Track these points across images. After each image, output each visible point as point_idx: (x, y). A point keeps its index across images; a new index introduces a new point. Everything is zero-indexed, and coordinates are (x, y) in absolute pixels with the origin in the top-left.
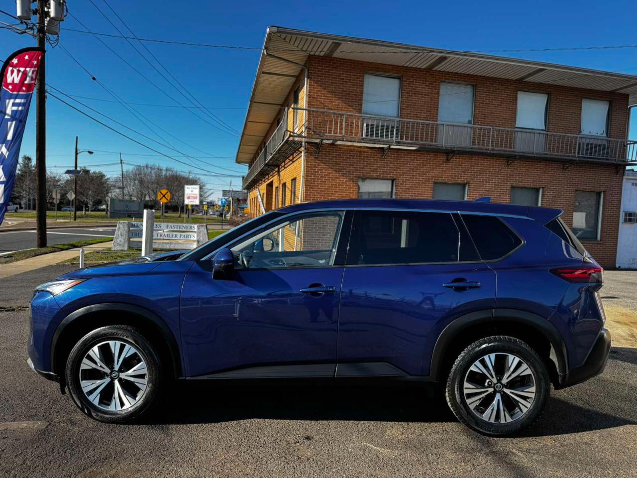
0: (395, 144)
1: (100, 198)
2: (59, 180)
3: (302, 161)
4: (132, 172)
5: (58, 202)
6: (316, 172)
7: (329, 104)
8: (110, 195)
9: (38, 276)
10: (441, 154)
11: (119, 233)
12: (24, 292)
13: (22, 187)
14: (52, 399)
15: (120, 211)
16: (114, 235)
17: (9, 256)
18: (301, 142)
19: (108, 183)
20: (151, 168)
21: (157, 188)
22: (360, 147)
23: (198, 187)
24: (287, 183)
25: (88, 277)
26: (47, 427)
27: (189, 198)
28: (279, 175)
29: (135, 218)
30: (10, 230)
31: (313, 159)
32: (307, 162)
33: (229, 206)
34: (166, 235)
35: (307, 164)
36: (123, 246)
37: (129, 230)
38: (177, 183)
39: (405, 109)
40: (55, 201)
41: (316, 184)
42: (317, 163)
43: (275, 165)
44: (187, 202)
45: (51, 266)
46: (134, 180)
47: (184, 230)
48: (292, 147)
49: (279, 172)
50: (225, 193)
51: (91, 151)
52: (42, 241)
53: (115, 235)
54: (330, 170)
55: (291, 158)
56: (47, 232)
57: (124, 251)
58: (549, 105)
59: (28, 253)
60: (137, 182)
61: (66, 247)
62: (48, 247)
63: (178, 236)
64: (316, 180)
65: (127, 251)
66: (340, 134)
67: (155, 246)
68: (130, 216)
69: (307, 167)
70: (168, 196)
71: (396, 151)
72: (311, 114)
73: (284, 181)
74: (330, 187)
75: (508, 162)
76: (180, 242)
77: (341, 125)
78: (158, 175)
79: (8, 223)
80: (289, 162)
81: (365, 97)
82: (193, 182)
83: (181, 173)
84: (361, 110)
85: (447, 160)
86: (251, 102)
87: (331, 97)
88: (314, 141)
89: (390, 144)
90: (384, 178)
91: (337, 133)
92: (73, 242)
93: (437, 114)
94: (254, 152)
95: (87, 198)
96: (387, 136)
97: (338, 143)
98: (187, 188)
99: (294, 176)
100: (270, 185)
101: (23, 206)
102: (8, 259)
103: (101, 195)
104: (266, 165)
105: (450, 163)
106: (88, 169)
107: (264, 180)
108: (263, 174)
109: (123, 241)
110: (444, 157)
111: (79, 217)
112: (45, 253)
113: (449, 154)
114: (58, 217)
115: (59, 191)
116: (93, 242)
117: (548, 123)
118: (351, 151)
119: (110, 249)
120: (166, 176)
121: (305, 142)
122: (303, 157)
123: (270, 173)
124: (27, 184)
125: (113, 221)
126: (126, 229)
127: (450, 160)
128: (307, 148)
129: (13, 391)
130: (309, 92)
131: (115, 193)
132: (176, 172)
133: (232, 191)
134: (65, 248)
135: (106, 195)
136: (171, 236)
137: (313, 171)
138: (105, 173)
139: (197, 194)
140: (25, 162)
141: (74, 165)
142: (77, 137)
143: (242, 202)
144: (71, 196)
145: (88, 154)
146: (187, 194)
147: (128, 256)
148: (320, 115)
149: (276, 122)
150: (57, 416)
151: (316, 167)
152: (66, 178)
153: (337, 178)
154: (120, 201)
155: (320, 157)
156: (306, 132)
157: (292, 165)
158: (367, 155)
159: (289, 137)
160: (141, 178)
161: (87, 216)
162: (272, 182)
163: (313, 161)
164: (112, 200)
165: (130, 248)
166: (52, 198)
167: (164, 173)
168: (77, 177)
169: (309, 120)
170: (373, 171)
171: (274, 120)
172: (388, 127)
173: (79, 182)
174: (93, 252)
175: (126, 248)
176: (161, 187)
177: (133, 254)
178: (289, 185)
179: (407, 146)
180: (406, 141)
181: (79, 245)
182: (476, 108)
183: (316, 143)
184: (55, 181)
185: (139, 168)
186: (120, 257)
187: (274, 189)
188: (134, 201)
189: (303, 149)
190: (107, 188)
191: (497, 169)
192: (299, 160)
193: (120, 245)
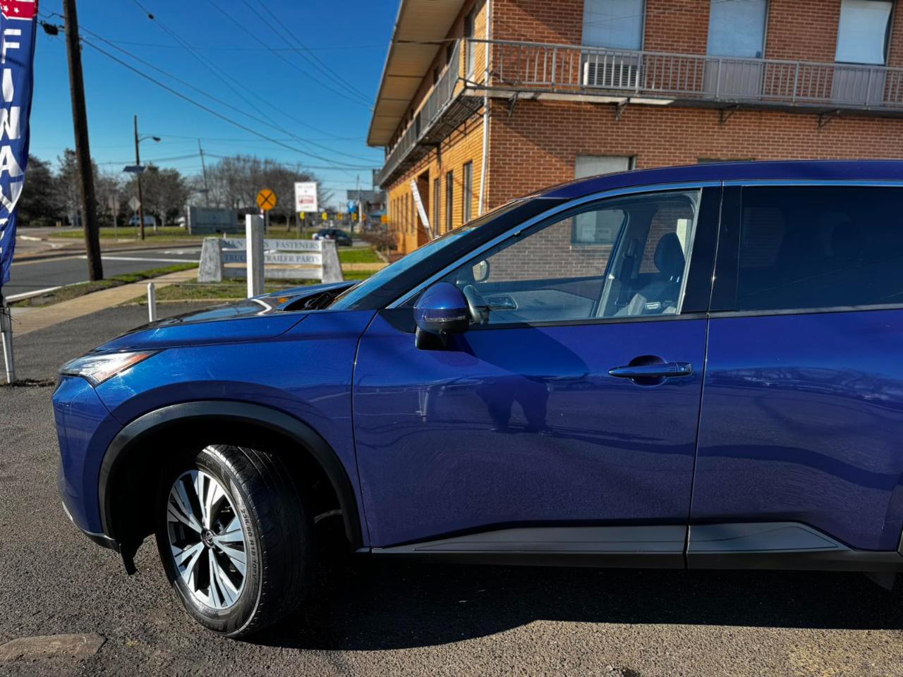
0: (638, 96)
1: (175, 206)
2: (116, 184)
3: (485, 131)
4: (218, 167)
5: (117, 213)
6: (506, 148)
7: (527, 32)
8: (189, 202)
9: (91, 326)
10: (711, 111)
11: (207, 255)
12: (69, 351)
13: (66, 194)
14: (111, 574)
15: (205, 224)
16: (199, 259)
17: (50, 295)
18: (482, 98)
19: (184, 184)
20: (244, 160)
21: (253, 189)
22: (579, 103)
23: (314, 185)
24: (454, 171)
25: (159, 347)
26: (99, 651)
27: (301, 202)
28: (439, 161)
29: (227, 233)
30: (53, 256)
31: (502, 126)
32: (492, 132)
33: (357, 212)
34: (277, 258)
35: (492, 136)
36: (215, 276)
37: (222, 252)
38: (283, 181)
39: (652, 36)
40: (112, 213)
41: (507, 169)
42: (508, 132)
43: (434, 144)
44: (300, 208)
45: (111, 309)
46: (221, 179)
47: (302, 249)
48: (468, 107)
49: (439, 154)
50: (351, 194)
51: (157, 136)
52: (97, 271)
53: (202, 258)
54: (529, 145)
55: (462, 128)
56: (103, 258)
57: (217, 283)
58: (893, 21)
59: (77, 290)
60: (225, 182)
61: (132, 278)
62: (105, 280)
63: (295, 259)
64: (507, 162)
65: (220, 283)
66: (546, 81)
67: (268, 275)
68: (219, 232)
69: (491, 140)
70: (273, 200)
71: (637, 108)
72: (498, 50)
73: (449, 169)
74: (530, 172)
75: (820, 122)
76: (296, 267)
77: (549, 66)
78: (254, 171)
79: (50, 246)
80: (458, 135)
81: (586, 18)
82: (305, 179)
83: (286, 166)
84: (580, 39)
85: (721, 121)
86: (394, 42)
87: (531, 20)
88: (502, 95)
89: (630, 95)
90: (618, 153)
91: (542, 81)
92: (141, 271)
93: (705, 43)
94: (395, 127)
95: (157, 208)
96: (625, 83)
97: (543, 97)
98: (300, 187)
99: (468, 158)
100: (424, 178)
101: (72, 221)
102: (48, 299)
103: (176, 202)
104: (418, 144)
105: (726, 125)
106: (155, 164)
107: (412, 169)
108: (413, 160)
109: (213, 268)
110: (716, 117)
111: (150, 235)
112: (102, 289)
113: (724, 110)
114: (120, 236)
115: (117, 197)
116: (170, 270)
117: (891, 53)
118: (563, 109)
119: (194, 280)
120: (266, 173)
121: (489, 98)
122: (485, 123)
123: (424, 156)
124: (73, 189)
125: (197, 239)
126: (217, 249)
127: (725, 121)
128: (493, 108)
129: (41, 553)
130: (495, 13)
131: (195, 199)
132: (280, 164)
133: (361, 191)
134: (130, 281)
135: (183, 203)
136: (283, 259)
137: (502, 146)
138: (180, 172)
139: (312, 196)
140: (67, 158)
141: (135, 160)
142: (136, 117)
143: (373, 207)
144: (135, 205)
145: (154, 141)
146: (299, 197)
147: (223, 290)
148: (514, 51)
149: (432, 73)
150: (120, 617)
151: (507, 140)
152: (126, 180)
153: (541, 157)
154: (204, 209)
155: (513, 123)
156: (491, 81)
157: (464, 140)
158: (590, 116)
159: (464, 91)
160: (230, 176)
161: (160, 234)
162: (427, 172)
163: (502, 130)
164: (193, 209)
165: (225, 278)
166: (108, 209)
167: (262, 167)
168: (140, 176)
169: (495, 62)
170: (600, 143)
171: (429, 71)
172: (626, 67)
173: (144, 184)
174: (171, 286)
175: (219, 278)
176: (260, 188)
177: (230, 287)
178: (458, 175)
179: (657, 99)
180: (657, 90)
181: (150, 275)
182: (770, 31)
183: (507, 99)
184: (112, 184)
185: (227, 161)
186: (211, 292)
187: (431, 182)
188: (222, 210)
189: (485, 110)
190: (183, 192)
191: (802, 134)
192: (477, 130)
193: (209, 274)
